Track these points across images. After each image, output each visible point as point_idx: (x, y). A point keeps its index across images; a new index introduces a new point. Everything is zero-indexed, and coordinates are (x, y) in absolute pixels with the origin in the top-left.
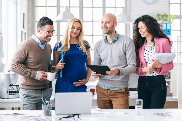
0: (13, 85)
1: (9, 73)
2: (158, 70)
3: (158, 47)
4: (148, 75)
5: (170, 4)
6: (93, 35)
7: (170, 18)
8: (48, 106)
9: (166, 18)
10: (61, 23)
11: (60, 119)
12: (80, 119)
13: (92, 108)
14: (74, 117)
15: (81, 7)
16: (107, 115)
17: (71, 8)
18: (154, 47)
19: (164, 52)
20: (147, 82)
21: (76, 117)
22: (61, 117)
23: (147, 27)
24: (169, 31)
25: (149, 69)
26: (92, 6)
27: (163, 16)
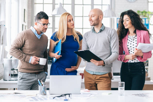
0: (15, 69)
1: (11, 59)
2: (140, 57)
3: (140, 38)
4: (130, 62)
5: (149, 2)
6: (83, 29)
7: (148, 14)
8: (43, 87)
9: (145, 14)
10: (56, 18)
11: (54, 98)
12: (71, 98)
13: (81, 89)
14: (65, 96)
15: (73, 5)
16: (94, 95)
17: (64, 5)
18: (136, 37)
19: (144, 42)
20: (129, 68)
21: (67, 96)
22: (54, 96)
23: (132, 20)
24: (147, 25)
25: (132, 57)
26: (82, 4)
27: (142, 12)
